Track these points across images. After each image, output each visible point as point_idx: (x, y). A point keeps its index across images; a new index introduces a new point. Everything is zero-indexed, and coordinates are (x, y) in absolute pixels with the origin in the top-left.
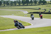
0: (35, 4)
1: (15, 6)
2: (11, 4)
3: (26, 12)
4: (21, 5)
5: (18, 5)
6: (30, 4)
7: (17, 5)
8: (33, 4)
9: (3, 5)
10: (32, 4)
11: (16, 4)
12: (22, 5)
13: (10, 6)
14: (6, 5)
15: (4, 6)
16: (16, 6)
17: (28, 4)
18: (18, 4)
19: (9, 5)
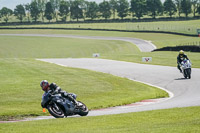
0: (183, 15)
1: (105, 21)
2: (88, 15)
3: (148, 45)
4: (128, 17)
5: (117, 17)
6: (165, 16)
7: (112, 18)
8: (176, 15)
9: (59, 18)
10: (171, 14)
11: (107, 15)
12: (131, 17)
13: (86, 22)
14: (68, 19)
15: (63, 21)
16: (109, 21)
17: (154, 14)
18: (116, 13)
19: (82, 17)
